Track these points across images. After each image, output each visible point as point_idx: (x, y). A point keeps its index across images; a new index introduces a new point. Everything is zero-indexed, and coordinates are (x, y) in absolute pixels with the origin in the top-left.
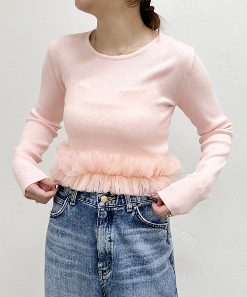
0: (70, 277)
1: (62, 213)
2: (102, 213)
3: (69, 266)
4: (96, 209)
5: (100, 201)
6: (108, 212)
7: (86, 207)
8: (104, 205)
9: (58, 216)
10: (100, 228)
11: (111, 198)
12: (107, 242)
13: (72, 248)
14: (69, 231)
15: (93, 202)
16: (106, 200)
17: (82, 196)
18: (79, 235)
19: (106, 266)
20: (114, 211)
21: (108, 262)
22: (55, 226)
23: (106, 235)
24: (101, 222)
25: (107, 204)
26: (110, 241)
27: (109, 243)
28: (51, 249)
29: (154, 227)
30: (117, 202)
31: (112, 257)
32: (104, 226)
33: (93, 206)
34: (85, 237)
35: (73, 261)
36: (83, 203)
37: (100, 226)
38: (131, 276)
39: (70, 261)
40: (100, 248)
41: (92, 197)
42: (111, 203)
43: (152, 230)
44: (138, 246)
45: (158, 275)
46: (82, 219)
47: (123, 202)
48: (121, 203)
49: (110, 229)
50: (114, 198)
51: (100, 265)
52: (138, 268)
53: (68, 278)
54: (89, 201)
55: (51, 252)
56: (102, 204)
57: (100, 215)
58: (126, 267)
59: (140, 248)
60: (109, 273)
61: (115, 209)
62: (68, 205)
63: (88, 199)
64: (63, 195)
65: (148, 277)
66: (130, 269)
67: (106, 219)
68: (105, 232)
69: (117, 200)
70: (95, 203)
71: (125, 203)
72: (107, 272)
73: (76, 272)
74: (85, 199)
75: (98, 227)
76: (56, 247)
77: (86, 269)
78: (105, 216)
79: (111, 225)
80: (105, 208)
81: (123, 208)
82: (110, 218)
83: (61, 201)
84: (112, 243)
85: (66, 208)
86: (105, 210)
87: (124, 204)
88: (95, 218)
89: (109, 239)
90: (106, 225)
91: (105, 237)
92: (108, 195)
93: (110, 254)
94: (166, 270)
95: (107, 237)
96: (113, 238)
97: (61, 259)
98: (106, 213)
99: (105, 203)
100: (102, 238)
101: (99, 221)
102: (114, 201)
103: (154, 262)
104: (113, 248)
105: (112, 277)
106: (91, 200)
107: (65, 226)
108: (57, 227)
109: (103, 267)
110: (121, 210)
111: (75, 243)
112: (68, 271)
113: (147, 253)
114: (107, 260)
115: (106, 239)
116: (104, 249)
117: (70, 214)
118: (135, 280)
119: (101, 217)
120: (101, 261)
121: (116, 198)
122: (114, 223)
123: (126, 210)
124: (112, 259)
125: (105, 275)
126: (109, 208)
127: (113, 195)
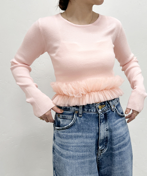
1: (73, 124)
2: (102, 116)
4: (97, 114)
5: (98, 109)
7: (90, 115)
9: (70, 127)
10: (102, 125)
11: (103, 106)
13: (83, 145)
14: (80, 134)
15: (94, 111)
16: (101, 107)
17: (85, 110)
18: (88, 134)
19: (104, 146)
20: (107, 113)
21: (105, 143)
22: (68, 134)
24: (102, 121)
25: (102, 110)
26: (107, 130)
27: (107, 132)
33: (94, 114)
34: (92, 134)
36: (87, 113)
40: (102, 137)
41: (92, 108)
42: (104, 108)
46: (88, 123)
47: (109, 106)
48: (109, 107)
49: (106, 124)
50: (104, 105)
51: (100, 148)
54: (91, 111)
56: (100, 110)
57: (101, 117)
58: (116, 144)
61: (107, 111)
62: (77, 118)
63: (90, 110)
64: (70, 113)
67: (104, 119)
68: (105, 126)
69: (107, 106)
70: (95, 111)
71: (110, 107)
72: (105, 150)
74: (88, 111)
76: (71, 147)
78: (103, 117)
79: (106, 121)
80: (102, 112)
81: (110, 110)
83: (70, 117)
84: (108, 131)
85: (76, 120)
86: (103, 114)
88: (96, 119)
90: (104, 122)
93: (107, 138)
95: (105, 129)
96: (108, 128)
98: (103, 115)
101: (101, 121)
102: (105, 107)
104: (109, 134)
106: (92, 110)
107: (77, 131)
108: (71, 134)
109: (102, 147)
111: (85, 140)
116: (104, 137)
117: (79, 123)
119: (102, 118)
120: (100, 145)
121: (105, 105)
122: (108, 120)
123: (112, 110)
124: (108, 140)
125: (103, 152)
126: (104, 112)
127: (103, 104)
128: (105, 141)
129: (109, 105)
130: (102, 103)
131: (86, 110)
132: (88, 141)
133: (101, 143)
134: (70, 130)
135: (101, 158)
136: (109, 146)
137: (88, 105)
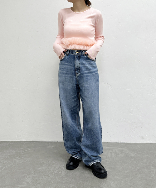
1: (64, 59)
3: (67, 74)
7: (72, 55)
10: (76, 61)
13: (67, 68)
14: (66, 63)
17: (70, 52)
18: (70, 64)
19: (78, 72)
26: (79, 64)
28: (60, 70)
29: (92, 60)
38: (86, 73)
40: (76, 66)
49: (79, 61)
51: (76, 72)
52: (88, 71)
56: (76, 54)
58: (84, 71)
61: (80, 55)
62: (66, 56)
63: (72, 53)
65: (91, 74)
70: (74, 54)
72: (78, 74)
73: (69, 75)
76: (62, 69)
77: (72, 74)
82: (79, 57)
88: (74, 58)
90: (78, 59)
91: (77, 63)
92: (78, 51)
93: (79, 68)
104: (80, 66)
105: (80, 75)
107: (65, 62)
111: (68, 66)
112: (66, 75)
117: (66, 58)
118: (87, 75)
119: (76, 57)
121: (80, 52)
122: (80, 59)
123: (83, 55)
126: (78, 55)
128: (79, 69)
129: (82, 52)
132: (70, 67)
134: (62, 61)
136: (80, 72)
137: (72, 51)
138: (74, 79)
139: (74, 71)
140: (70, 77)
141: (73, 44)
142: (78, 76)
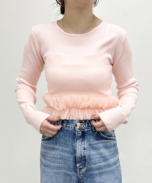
0: (59, 174)
2: (78, 133)
3: (58, 168)
4: (74, 131)
5: (76, 126)
6: (82, 132)
7: (68, 131)
8: (79, 128)
10: (78, 142)
12: (82, 150)
13: (59, 157)
15: (72, 127)
16: (80, 125)
18: (64, 148)
19: (82, 165)
21: (83, 162)
22: (48, 145)
23: (81, 146)
24: (78, 138)
25: (81, 127)
27: (84, 150)
28: (46, 159)
29: (109, 139)
30: (87, 126)
31: (86, 158)
32: (80, 141)
33: (72, 130)
34: (68, 149)
35: (61, 165)
36: (65, 128)
37: (78, 141)
38: (99, 169)
39: (59, 165)
40: (78, 154)
41: (70, 124)
42: (83, 126)
43: (108, 141)
44: (101, 151)
45: (114, 167)
46: (65, 138)
47: (90, 126)
48: (89, 126)
49: (84, 142)
50: (84, 124)
51: (78, 165)
52: (102, 164)
53: (58, 175)
54: (69, 127)
55: (46, 161)
56: (78, 127)
57: (78, 134)
58: (95, 164)
59: (103, 152)
60: (85, 169)
61: (86, 130)
63: (68, 125)
66: (98, 165)
67: (81, 136)
68: (81, 144)
69: (87, 125)
70: (73, 128)
72: (83, 169)
73: (62, 171)
74: (66, 126)
75: (77, 142)
76: (49, 157)
77: (69, 169)
78: (80, 135)
79: (84, 140)
80: (80, 130)
82: (83, 135)
84: (86, 150)
86: (80, 131)
87: (91, 126)
88: (74, 136)
89: (84, 148)
90: (81, 140)
92: (81, 122)
93: (85, 157)
94: (117, 165)
95: (82, 147)
96: (86, 147)
97: (52, 164)
98: (81, 132)
99: (80, 127)
100: (79, 148)
101: (77, 138)
103: (111, 160)
104: (86, 153)
105: (86, 171)
106: (71, 126)
107: (54, 144)
108: (49, 145)
109: (80, 166)
110: (89, 130)
111: (61, 153)
112: (58, 171)
113: (107, 155)
114: (82, 161)
115: (82, 148)
116: (81, 155)
118: (101, 171)
119: (78, 135)
120: (78, 163)
121: (86, 123)
122: (86, 138)
123: (92, 130)
124: (86, 160)
125: (81, 171)
126: (82, 130)
127: (83, 122)
128: (84, 160)
129: (90, 124)
130: (81, 120)
131: (65, 125)
132: (64, 154)
133: (78, 160)
134: (49, 142)
135: (81, 177)
136: (87, 166)
137: (68, 121)
138: (74, 178)
139: (72, 164)
140: (65, 174)
141: (72, 107)
142: (83, 174)
